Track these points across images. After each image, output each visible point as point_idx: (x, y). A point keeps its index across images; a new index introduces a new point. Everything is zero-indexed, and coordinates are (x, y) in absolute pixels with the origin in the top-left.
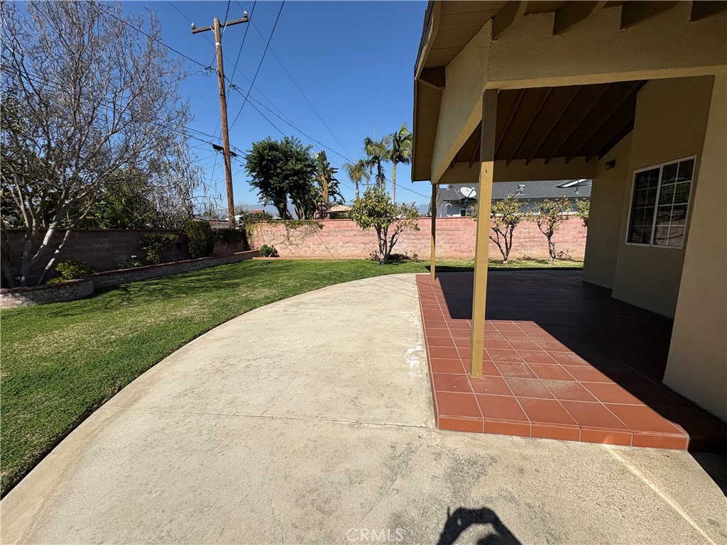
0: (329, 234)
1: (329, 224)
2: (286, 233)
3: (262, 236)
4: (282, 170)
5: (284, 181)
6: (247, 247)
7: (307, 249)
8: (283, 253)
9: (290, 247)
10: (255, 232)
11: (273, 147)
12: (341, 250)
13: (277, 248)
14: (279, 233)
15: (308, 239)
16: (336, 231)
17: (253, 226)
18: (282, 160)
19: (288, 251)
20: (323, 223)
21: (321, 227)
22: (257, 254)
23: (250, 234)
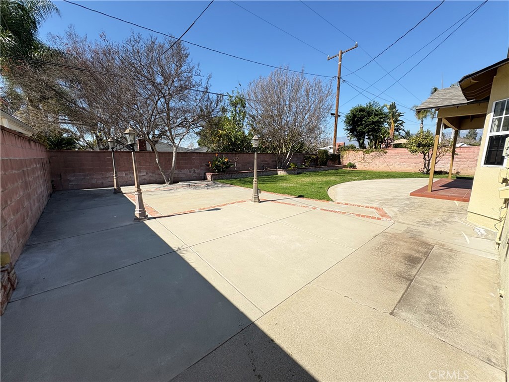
0: (390, 157)
1: (391, 151)
2: (363, 156)
3: (348, 158)
4: (366, 122)
5: (365, 128)
6: (340, 163)
7: (374, 165)
8: (359, 167)
9: (364, 164)
10: (345, 156)
11: (362, 110)
12: (397, 167)
13: (356, 164)
14: (359, 156)
15: (376, 160)
16: (395, 155)
17: (344, 152)
18: (366, 116)
19: (363, 166)
20: (387, 151)
21: (386, 153)
22: (345, 167)
23: (342, 157)
